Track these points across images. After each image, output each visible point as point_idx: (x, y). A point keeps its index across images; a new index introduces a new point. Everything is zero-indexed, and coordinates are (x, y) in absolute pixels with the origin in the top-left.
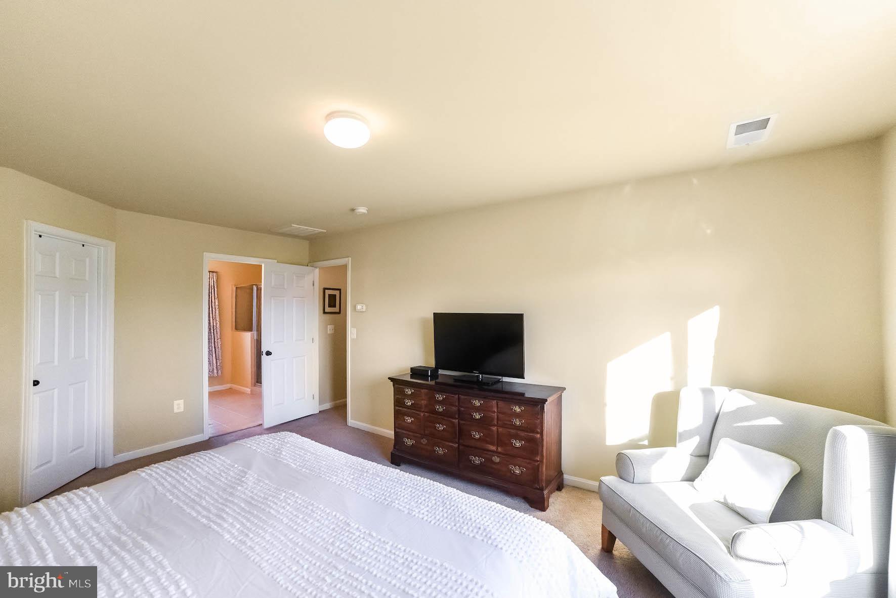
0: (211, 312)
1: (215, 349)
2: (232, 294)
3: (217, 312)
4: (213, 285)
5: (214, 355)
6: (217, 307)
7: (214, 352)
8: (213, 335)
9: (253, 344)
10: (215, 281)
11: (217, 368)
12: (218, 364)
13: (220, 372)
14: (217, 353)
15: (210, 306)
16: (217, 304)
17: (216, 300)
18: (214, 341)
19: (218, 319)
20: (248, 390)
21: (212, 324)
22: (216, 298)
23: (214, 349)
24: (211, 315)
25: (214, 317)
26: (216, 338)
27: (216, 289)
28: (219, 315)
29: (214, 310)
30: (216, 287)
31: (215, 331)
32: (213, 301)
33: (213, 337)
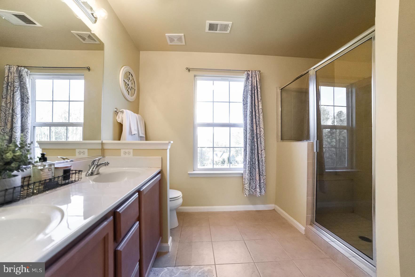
0: (254, 117)
1: (259, 163)
2: (277, 99)
3: (261, 117)
4: (255, 85)
5: (257, 170)
6: (261, 111)
7: (257, 167)
8: (256, 145)
9: (311, 180)
10: (258, 80)
11: (260, 186)
12: (262, 181)
13: (263, 190)
14: (260, 167)
15: (253, 110)
16: (260, 107)
17: (259, 103)
18: (258, 153)
19: (262, 126)
20: (302, 228)
21: (255, 131)
22: (259, 100)
23: (257, 163)
24: (254, 120)
25: (258, 123)
26: (259, 148)
27: (259, 90)
28: (264, 120)
29: (257, 115)
30: (259, 87)
31: (259, 140)
32: (256, 104)
33: (256, 147)
